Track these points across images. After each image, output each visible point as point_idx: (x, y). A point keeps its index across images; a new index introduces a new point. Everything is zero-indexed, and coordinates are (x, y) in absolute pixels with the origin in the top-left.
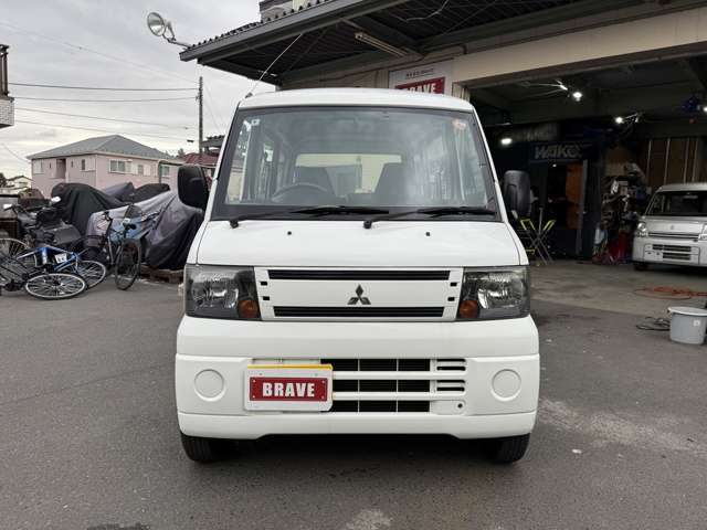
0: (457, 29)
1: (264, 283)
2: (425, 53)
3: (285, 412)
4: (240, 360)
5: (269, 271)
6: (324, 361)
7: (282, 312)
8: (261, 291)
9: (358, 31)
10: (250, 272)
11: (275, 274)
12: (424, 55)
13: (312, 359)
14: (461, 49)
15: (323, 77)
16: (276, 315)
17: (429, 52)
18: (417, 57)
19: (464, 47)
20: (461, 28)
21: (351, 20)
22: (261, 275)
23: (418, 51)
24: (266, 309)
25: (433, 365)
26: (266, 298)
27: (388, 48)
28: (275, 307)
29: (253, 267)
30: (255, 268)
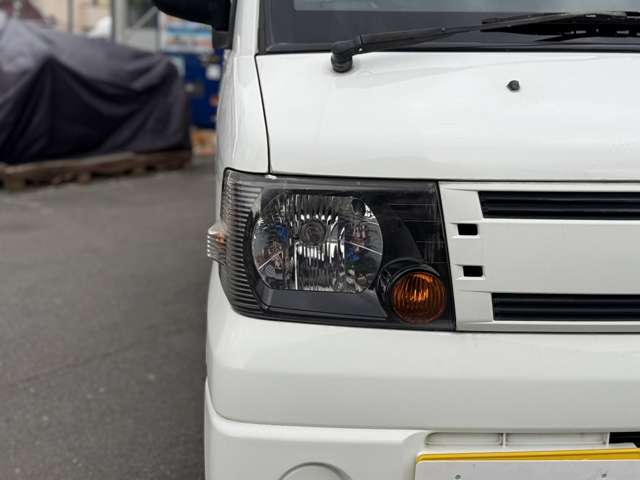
1: (468, 229)
4: (398, 436)
5: (481, 194)
7: (513, 307)
8: (461, 251)
10: (431, 196)
11: (498, 204)
13: (582, 434)
16: (498, 315)
22: (459, 205)
24: (471, 299)
26: (473, 271)
28: (495, 295)
29: (436, 182)
30: (443, 187)
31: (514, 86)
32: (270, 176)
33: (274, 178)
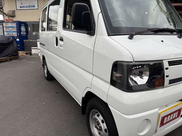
1: (167, 69)
5: (168, 62)
8: (166, 73)
11: (171, 63)
16: (169, 84)
22: (166, 64)
24: (167, 82)
28: (170, 80)
29: (162, 60)
30: (164, 61)
31: (162, 41)
32: (133, 62)
33: (134, 62)
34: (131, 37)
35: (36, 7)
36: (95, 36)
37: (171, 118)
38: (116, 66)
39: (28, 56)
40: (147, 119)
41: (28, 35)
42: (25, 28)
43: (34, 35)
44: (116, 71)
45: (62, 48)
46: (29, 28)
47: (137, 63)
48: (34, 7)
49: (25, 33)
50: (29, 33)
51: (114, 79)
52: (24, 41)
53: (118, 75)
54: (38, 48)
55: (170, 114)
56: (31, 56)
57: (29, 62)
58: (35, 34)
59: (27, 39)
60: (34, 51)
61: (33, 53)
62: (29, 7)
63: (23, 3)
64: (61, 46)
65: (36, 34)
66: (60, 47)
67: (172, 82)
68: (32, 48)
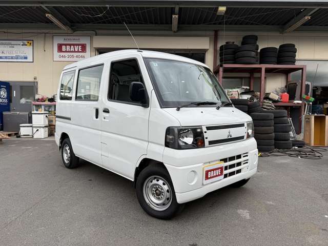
0: (98, 23)
1: (205, 132)
2: (74, 30)
3: (212, 183)
5: (207, 127)
6: (221, 160)
8: (205, 135)
9: (48, 13)
11: (209, 128)
12: (74, 32)
13: (217, 161)
14: (94, 33)
15: (5, 31)
16: (209, 144)
17: (77, 30)
18: (70, 31)
19: (96, 32)
20: (100, 23)
21: (46, 7)
22: (204, 129)
23: (72, 29)
25: (242, 156)
26: (206, 138)
27: (60, 25)
28: (209, 141)
30: (202, 126)
31: (202, 112)
32: (181, 127)
34: (178, 109)
35: (30, 59)
36: (149, 108)
37: (215, 174)
38: (169, 131)
39: (14, 138)
40: (193, 171)
41: (11, 104)
42: (6, 93)
43: (22, 104)
44: (169, 134)
45: (108, 120)
46: (15, 92)
47: (183, 128)
48: (26, 58)
49: (6, 101)
50: (13, 100)
51: (168, 141)
52: (4, 113)
53: (171, 137)
54: (33, 126)
55: (213, 170)
56: (19, 139)
57: (23, 148)
58: (24, 103)
59: (9, 110)
60: (24, 131)
61: (21, 134)
62: (17, 58)
63: (5, 52)
64: (105, 118)
65: (27, 102)
66: (103, 120)
67: (211, 143)
68: (21, 125)
